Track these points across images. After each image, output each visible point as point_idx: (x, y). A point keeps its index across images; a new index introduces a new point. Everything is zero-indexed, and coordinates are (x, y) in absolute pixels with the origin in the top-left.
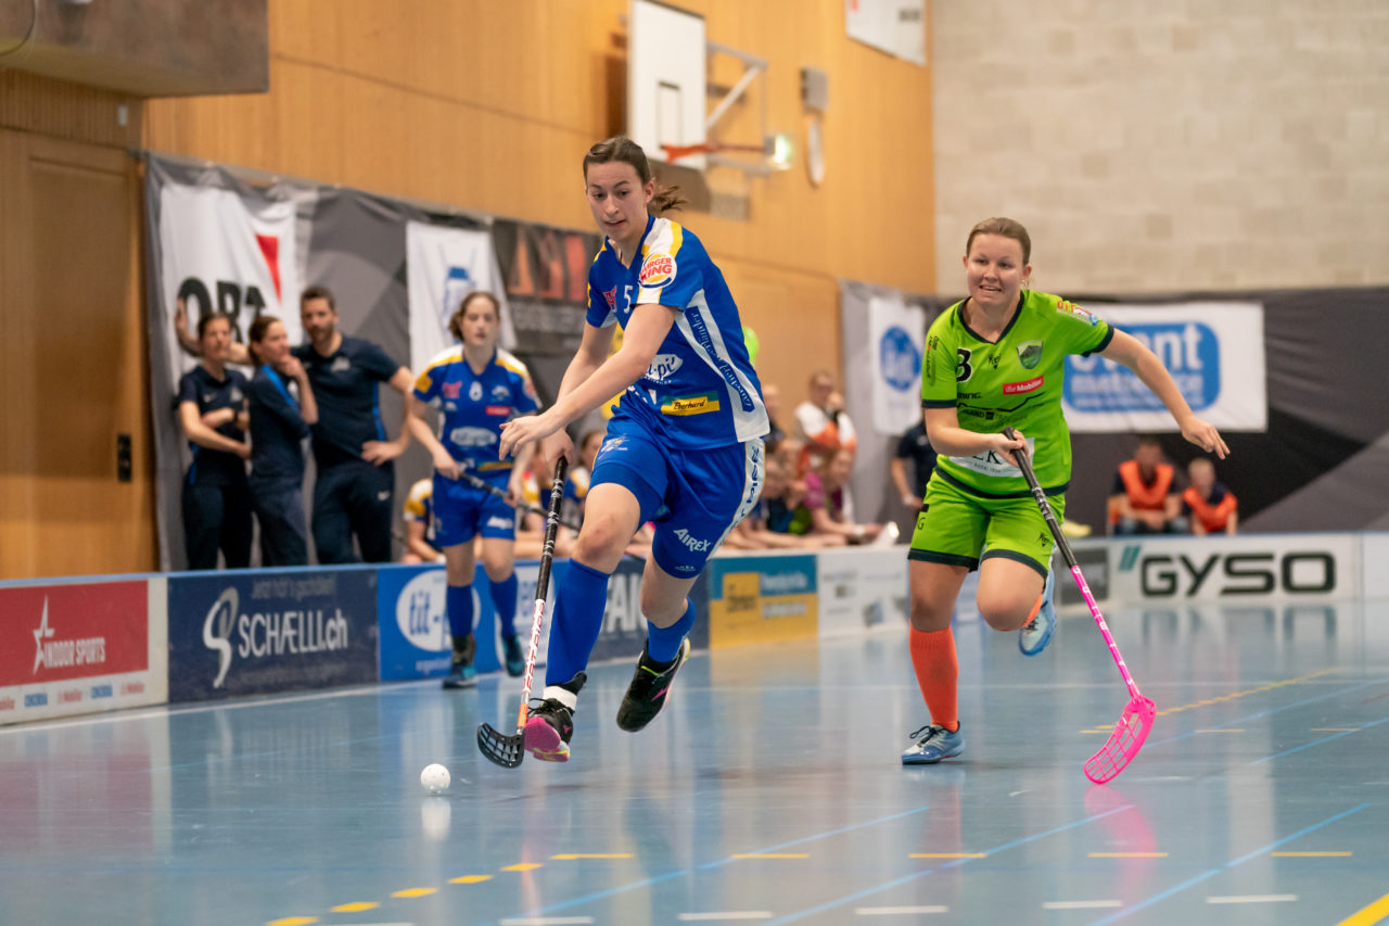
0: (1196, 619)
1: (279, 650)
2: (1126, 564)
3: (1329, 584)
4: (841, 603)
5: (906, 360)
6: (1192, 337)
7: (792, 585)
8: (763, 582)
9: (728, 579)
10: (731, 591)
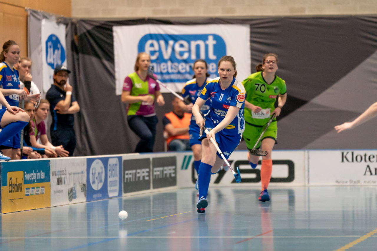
0: (220, 196)
2: (185, 166)
3: (291, 177)
4: (60, 187)
5: (58, 53)
6: (211, 42)
7: (38, 178)
8: (25, 176)
9: (10, 175)
10: (11, 181)
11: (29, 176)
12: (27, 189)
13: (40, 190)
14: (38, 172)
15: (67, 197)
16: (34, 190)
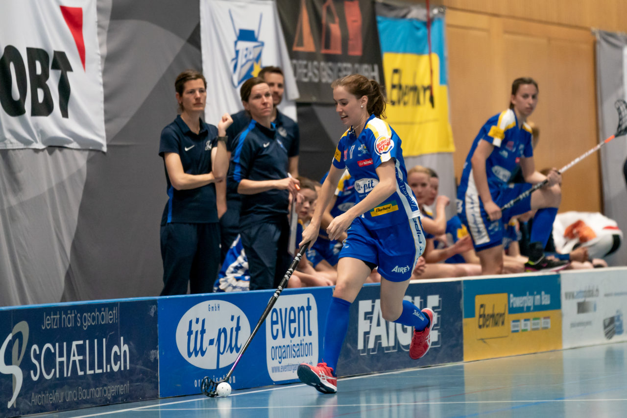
1: (67, 373)
4: (583, 317)
7: (537, 303)
8: (511, 301)
9: (479, 299)
10: (482, 309)
11: (517, 302)
12: (514, 321)
13: (542, 323)
14: (537, 294)
15: (602, 332)
16: (528, 323)
